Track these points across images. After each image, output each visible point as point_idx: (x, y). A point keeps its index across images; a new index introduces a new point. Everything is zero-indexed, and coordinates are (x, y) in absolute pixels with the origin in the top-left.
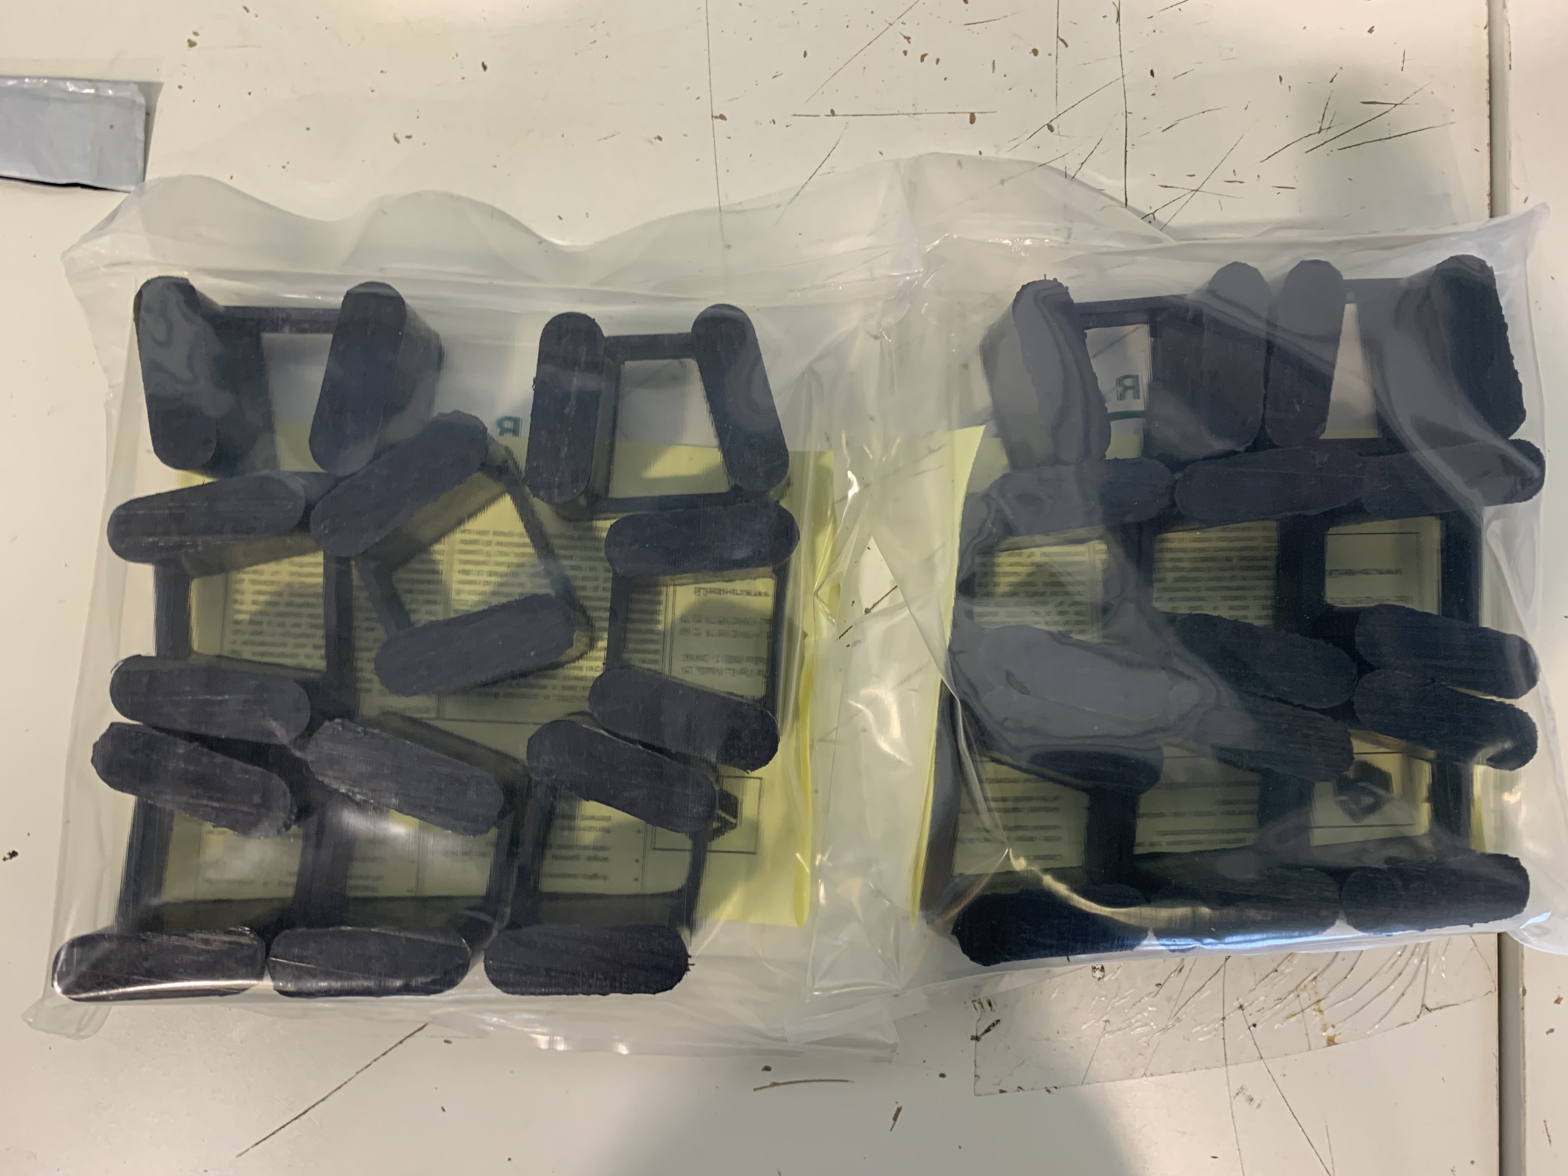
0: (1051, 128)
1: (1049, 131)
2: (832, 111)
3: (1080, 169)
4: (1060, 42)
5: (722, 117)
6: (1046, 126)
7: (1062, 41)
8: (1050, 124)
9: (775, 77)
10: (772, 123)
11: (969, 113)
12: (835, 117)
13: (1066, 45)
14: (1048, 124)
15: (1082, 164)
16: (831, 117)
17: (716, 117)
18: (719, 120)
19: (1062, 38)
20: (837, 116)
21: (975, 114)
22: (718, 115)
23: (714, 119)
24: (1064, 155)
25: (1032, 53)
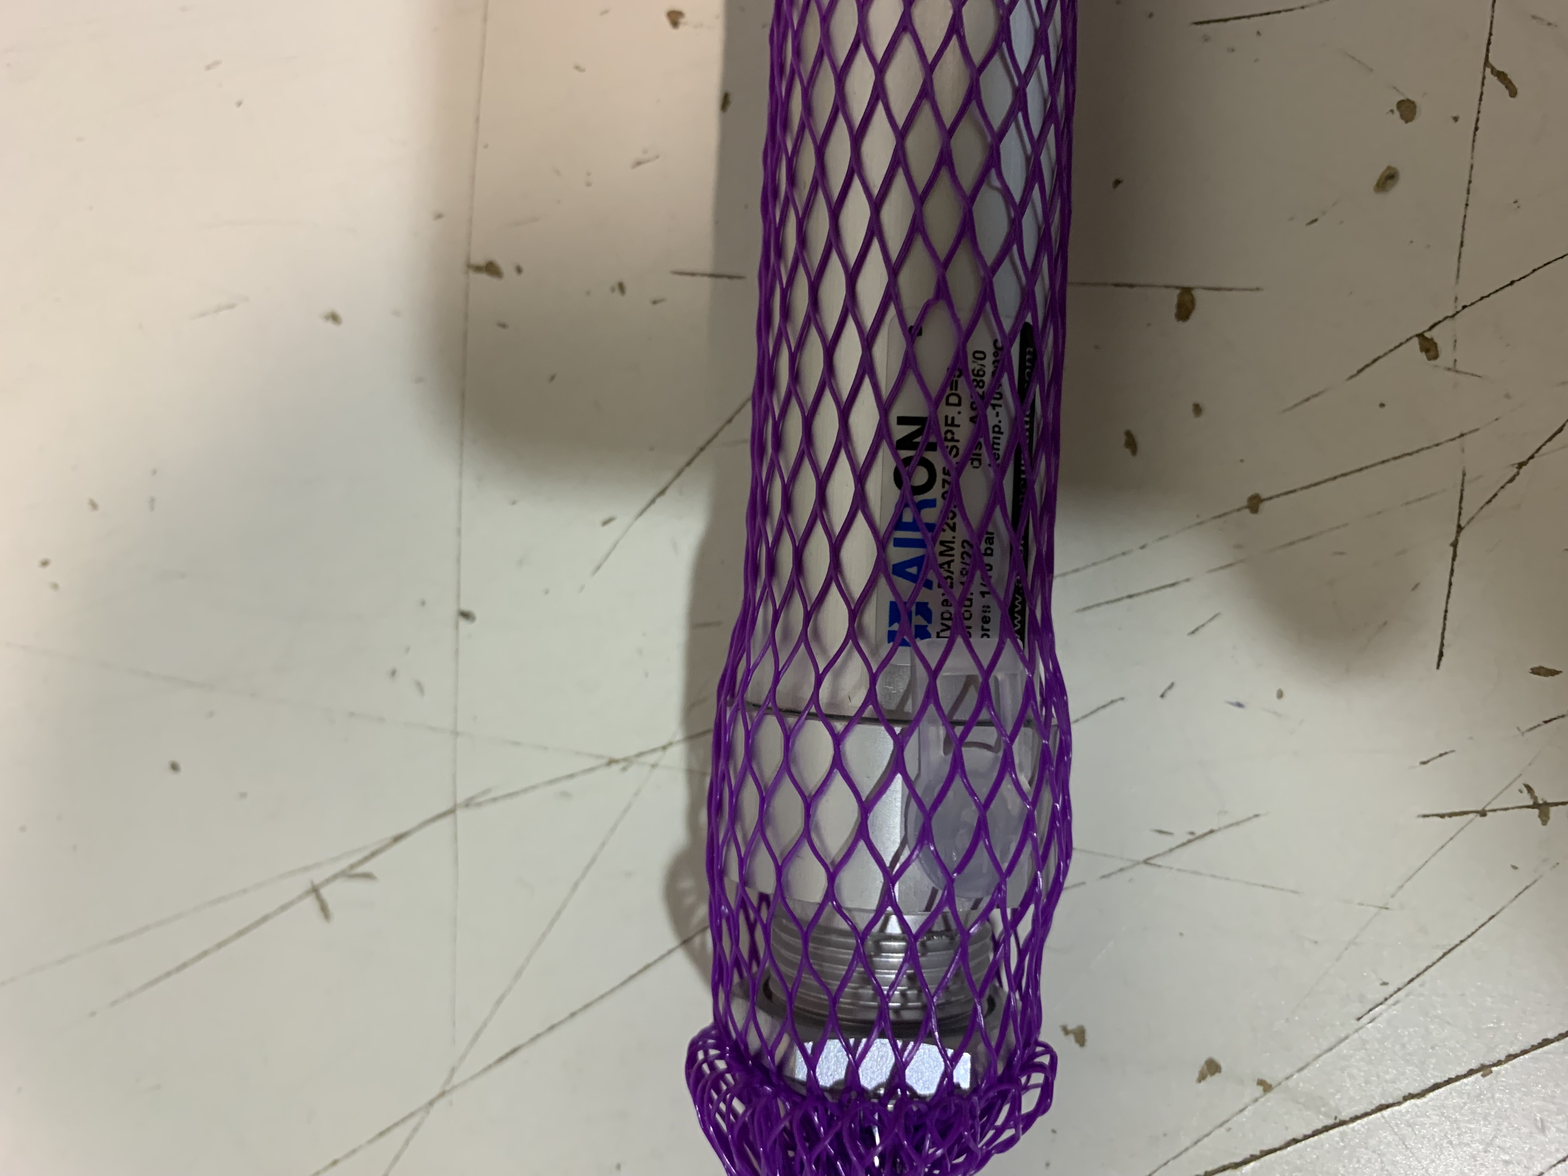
0: (1429, 348)
1: (1423, 356)
3: (1511, 480)
4: (1491, 79)
6: (1416, 341)
7: (1502, 76)
8: (1427, 335)
9: (639, 163)
10: (618, 290)
11: (1177, 288)
13: (1513, 93)
14: (1421, 336)
15: (1521, 465)
17: (478, 269)
18: (484, 277)
19: (1499, 68)
21: (1198, 294)
22: (483, 263)
23: (471, 272)
24: (1462, 435)
25: (1397, 114)
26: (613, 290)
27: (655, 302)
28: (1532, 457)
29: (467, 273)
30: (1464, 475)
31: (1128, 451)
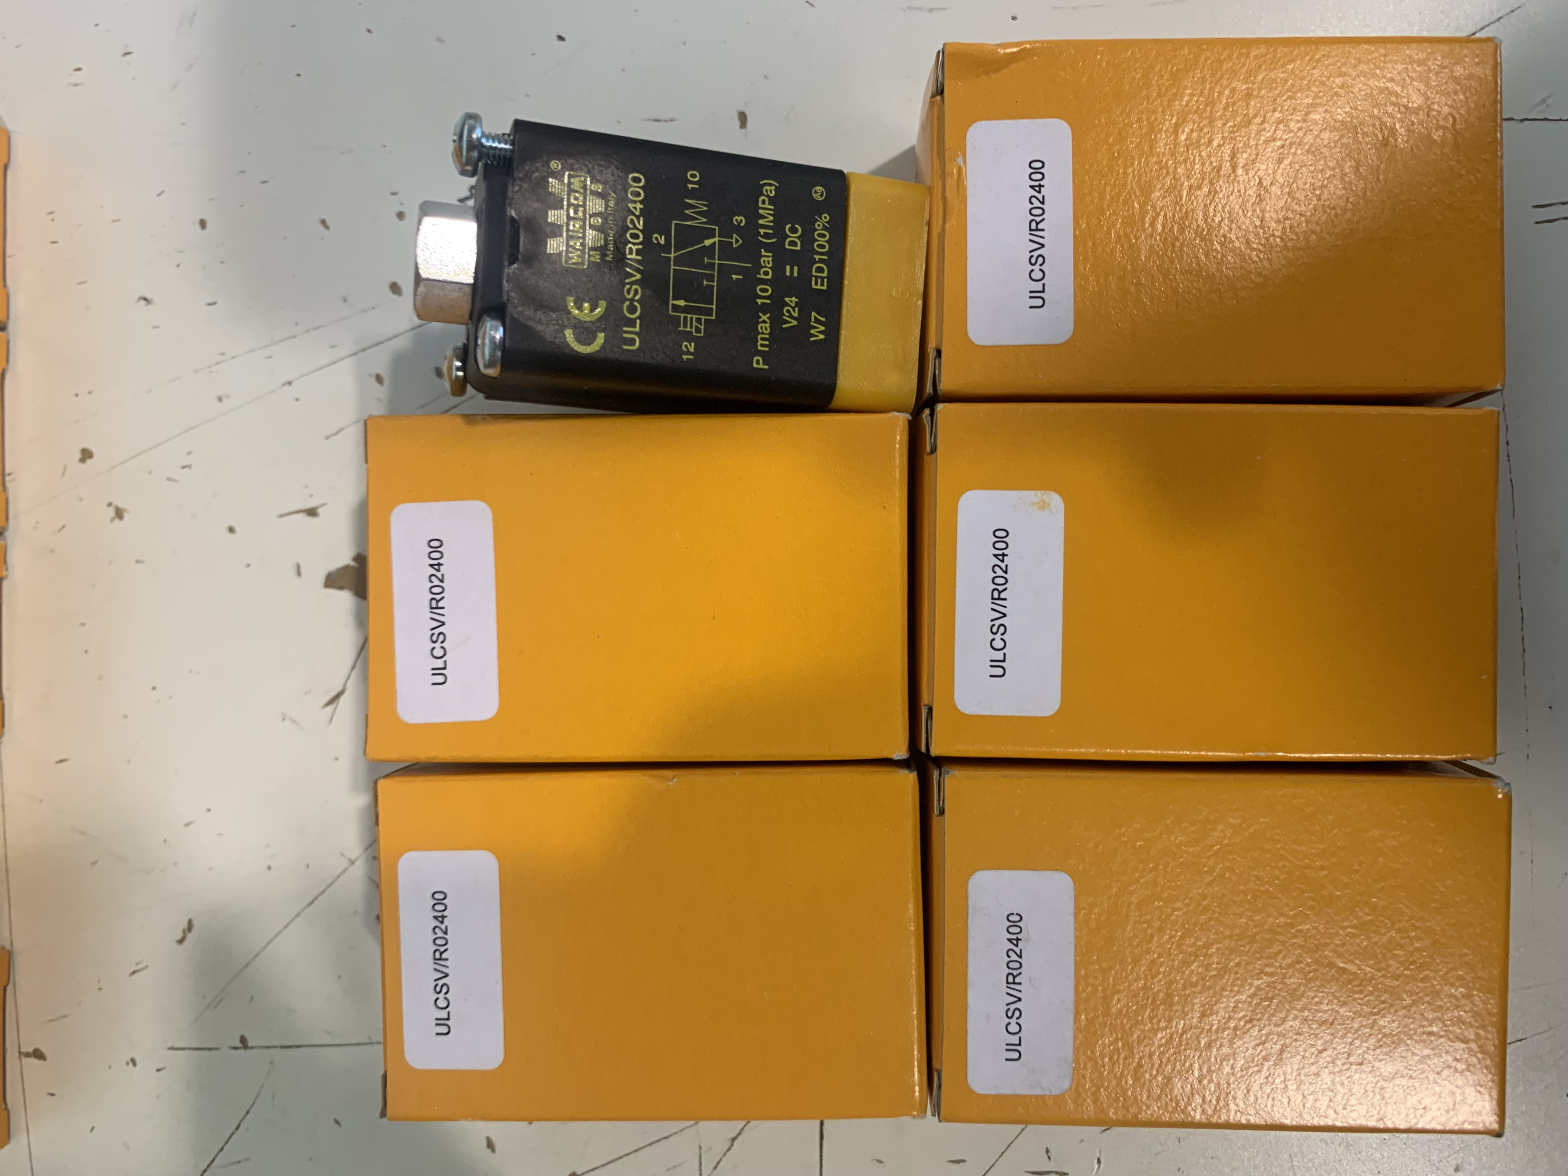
2: (243, 1040)
3: (728, 1150)
5: (38, 1054)
9: (134, 972)
10: (131, 1065)
12: (248, 1051)
15: (734, 1140)
16: (241, 1051)
17: (28, 1055)
18: (33, 1061)
20: (252, 1048)
22: (30, 1050)
23: (22, 1057)
26: (128, 1064)
27: (158, 1070)
28: (739, 1134)
29: (20, 1057)
30: (700, 1148)
31: (489, 1151)
